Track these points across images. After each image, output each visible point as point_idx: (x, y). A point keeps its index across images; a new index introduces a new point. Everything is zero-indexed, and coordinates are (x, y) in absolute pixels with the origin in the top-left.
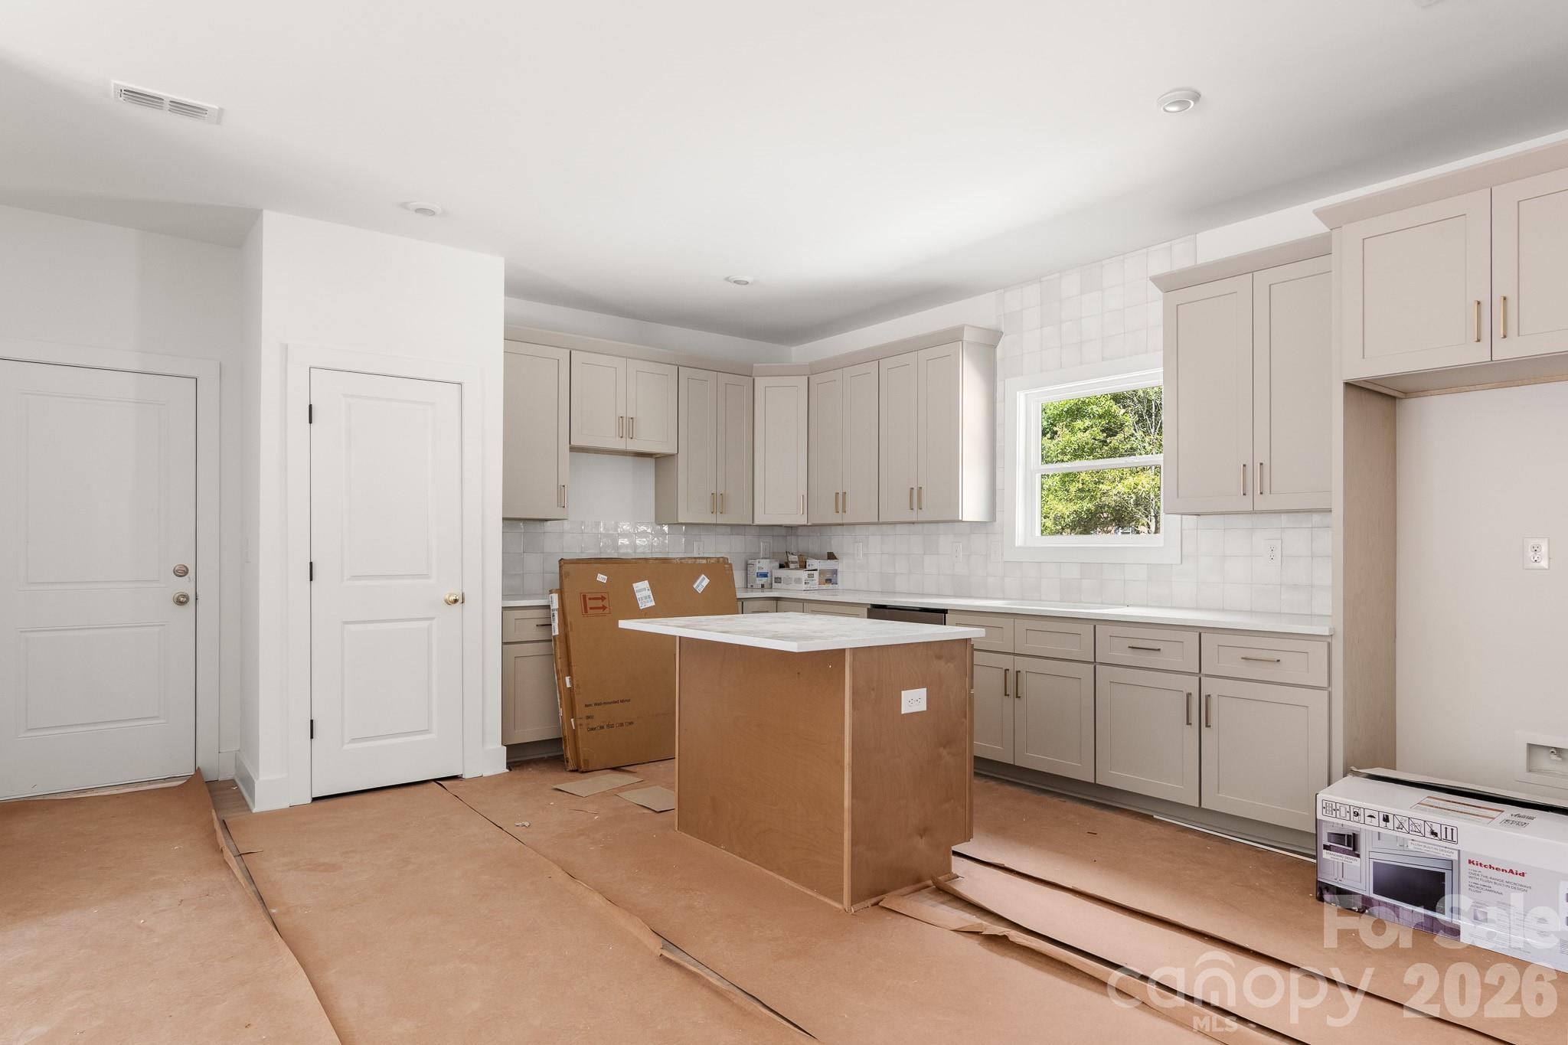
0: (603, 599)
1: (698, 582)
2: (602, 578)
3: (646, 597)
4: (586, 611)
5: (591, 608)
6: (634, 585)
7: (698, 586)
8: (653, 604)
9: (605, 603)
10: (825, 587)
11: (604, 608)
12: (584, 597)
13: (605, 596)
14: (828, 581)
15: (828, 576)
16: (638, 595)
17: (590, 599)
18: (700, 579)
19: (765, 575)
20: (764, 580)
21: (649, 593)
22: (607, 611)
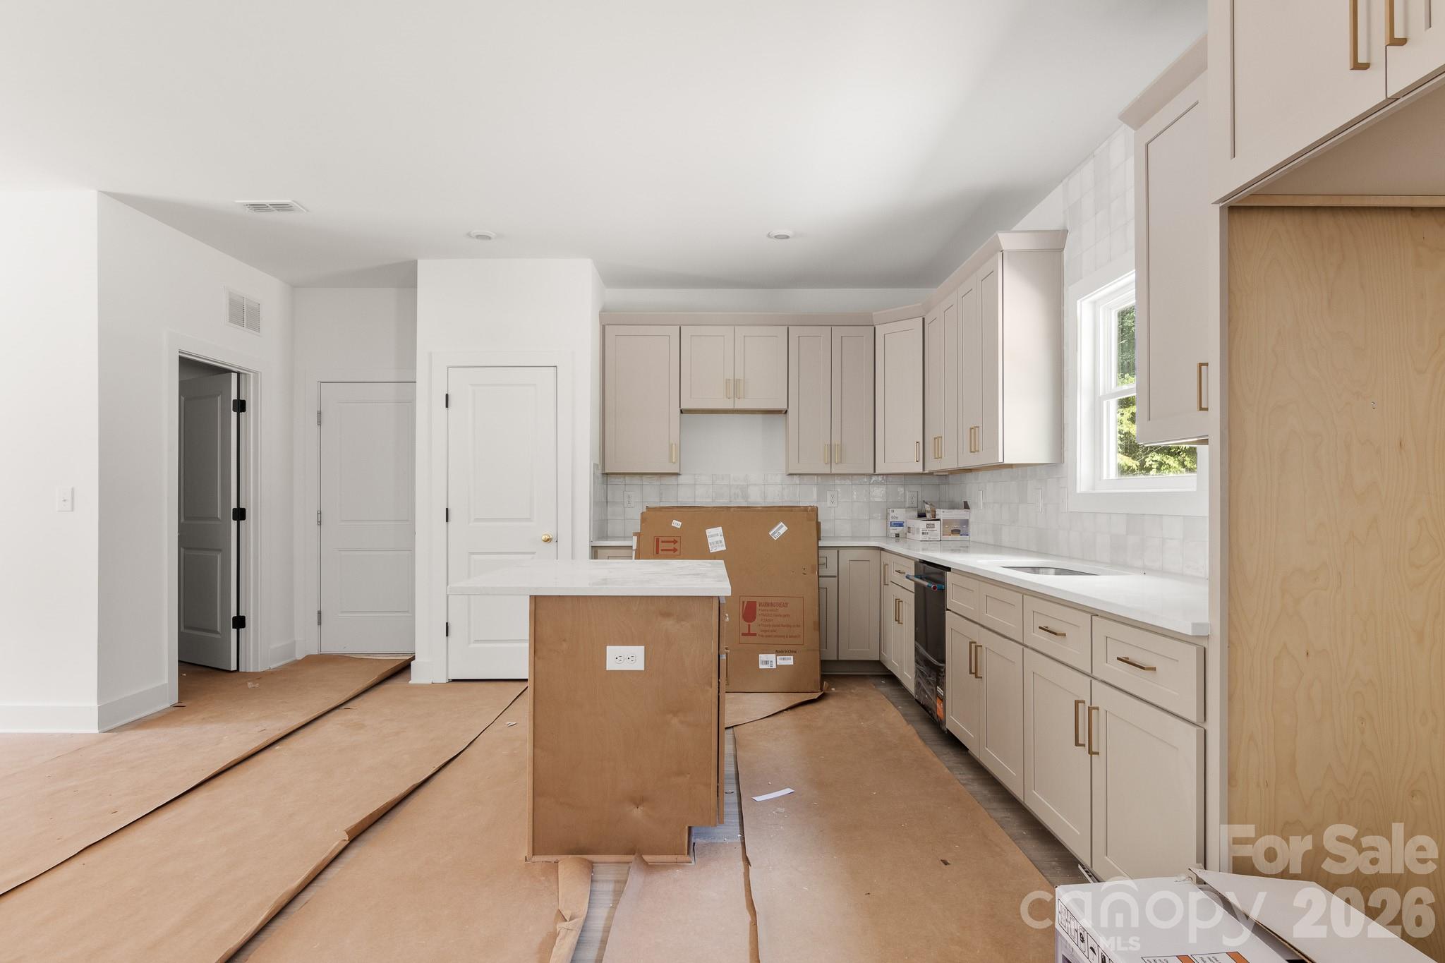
0: (675, 542)
1: (775, 529)
2: (676, 524)
3: (717, 542)
4: (657, 552)
5: (662, 550)
6: (708, 531)
7: (774, 533)
8: (724, 548)
9: (677, 546)
10: (950, 538)
11: (675, 550)
12: (658, 540)
13: (677, 539)
14: (956, 532)
15: (956, 527)
16: (710, 540)
17: (663, 542)
18: (777, 527)
19: (901, 525)
20: (899, 530)
21: (722, 538)
22: (677, 553)
